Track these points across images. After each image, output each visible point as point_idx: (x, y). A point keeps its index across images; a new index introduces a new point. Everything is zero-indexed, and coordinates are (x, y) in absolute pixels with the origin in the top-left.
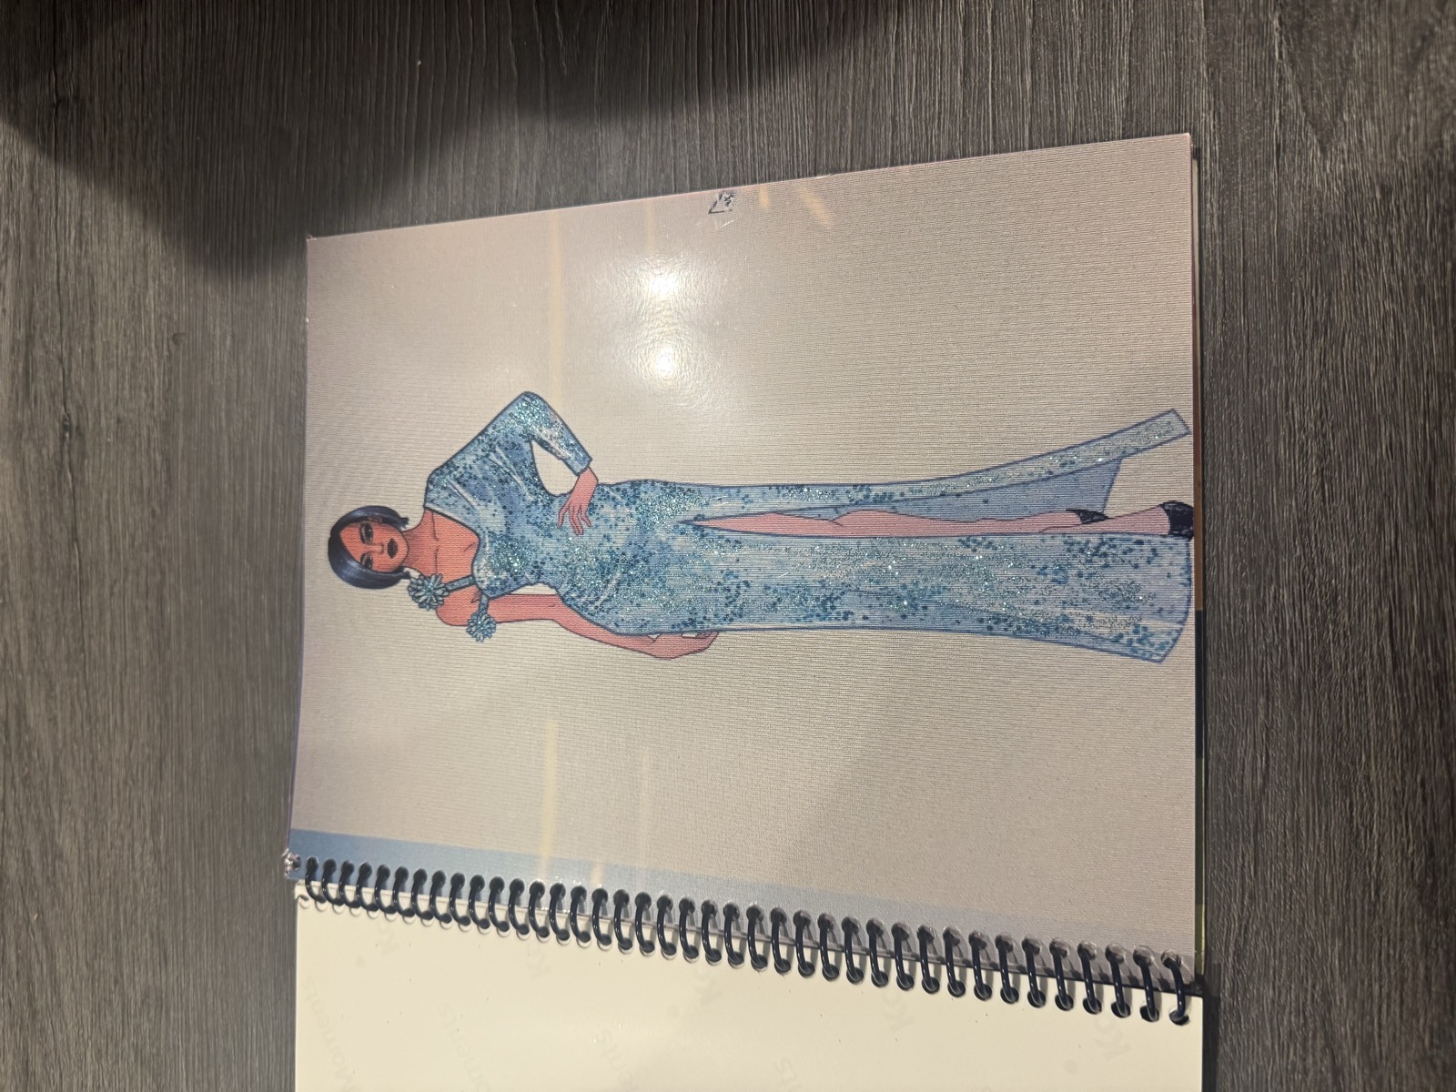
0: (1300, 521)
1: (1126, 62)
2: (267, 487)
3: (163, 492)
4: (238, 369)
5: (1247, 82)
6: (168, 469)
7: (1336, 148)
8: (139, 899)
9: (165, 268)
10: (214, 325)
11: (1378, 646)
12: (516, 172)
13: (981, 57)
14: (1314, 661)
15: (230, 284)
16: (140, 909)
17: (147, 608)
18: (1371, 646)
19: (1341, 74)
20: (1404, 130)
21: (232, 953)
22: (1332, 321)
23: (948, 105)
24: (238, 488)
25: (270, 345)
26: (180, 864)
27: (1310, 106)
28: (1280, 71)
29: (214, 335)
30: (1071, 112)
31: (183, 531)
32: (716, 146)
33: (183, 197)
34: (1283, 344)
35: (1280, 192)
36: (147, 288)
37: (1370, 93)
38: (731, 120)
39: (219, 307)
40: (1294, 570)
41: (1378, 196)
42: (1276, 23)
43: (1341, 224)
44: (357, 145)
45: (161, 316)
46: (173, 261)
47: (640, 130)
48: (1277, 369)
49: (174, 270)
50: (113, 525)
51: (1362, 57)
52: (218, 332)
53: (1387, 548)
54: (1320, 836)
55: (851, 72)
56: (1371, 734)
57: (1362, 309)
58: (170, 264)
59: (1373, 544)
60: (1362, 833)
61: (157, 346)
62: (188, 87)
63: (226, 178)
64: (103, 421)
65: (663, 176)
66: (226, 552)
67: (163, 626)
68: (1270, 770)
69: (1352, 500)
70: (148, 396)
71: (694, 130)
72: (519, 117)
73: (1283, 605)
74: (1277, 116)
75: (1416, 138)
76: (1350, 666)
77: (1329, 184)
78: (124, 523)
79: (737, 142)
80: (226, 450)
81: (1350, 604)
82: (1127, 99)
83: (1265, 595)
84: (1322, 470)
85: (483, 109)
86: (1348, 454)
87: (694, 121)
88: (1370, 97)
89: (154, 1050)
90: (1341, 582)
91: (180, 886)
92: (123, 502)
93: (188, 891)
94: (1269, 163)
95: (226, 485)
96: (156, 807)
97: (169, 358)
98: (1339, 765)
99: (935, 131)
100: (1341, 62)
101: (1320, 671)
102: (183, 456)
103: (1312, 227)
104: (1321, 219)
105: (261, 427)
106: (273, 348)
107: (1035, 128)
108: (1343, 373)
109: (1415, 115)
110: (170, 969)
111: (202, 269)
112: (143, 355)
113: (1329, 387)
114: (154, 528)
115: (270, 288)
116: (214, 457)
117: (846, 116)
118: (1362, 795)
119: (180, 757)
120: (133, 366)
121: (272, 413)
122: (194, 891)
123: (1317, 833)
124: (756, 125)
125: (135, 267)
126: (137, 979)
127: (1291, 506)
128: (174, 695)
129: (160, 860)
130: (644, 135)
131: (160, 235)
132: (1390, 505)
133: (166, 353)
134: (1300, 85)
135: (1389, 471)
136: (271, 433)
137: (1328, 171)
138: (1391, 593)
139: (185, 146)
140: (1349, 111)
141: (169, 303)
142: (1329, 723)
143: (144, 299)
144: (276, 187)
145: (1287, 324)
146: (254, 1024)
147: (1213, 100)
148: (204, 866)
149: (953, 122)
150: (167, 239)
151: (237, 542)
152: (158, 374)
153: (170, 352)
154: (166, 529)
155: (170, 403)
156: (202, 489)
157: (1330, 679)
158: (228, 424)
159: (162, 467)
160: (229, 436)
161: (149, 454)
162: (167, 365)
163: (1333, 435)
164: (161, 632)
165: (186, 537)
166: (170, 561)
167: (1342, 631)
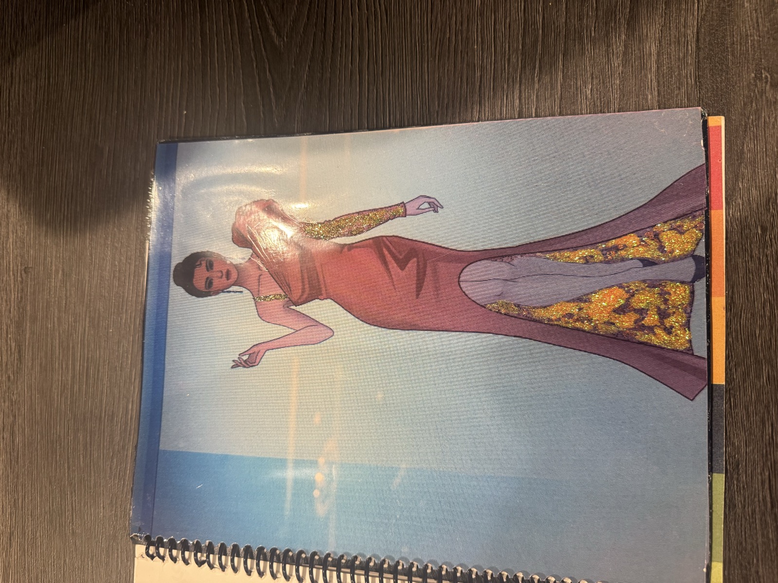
2: (83, 367)
3: (15, 365)
6: (19, 352)
9: (20, 226)
10: (51, 263)
11: (763, 495)
15: (62, 238)
17: (3, 438)
18: (759, 495)
22: (734, 303)
24: (64, 366)
25: (87, 278)
29: (51, 270)
31: (27, 391)
33: (33, 183)
36: (8, 237)
39: (54, 253)
43: (738, 247)
45: (17, 256)
46: (25, 222)
49: (26, 227)
52: (54, 268)
53: (767, 437)
56: (759, 547)
57: (751, 297)
58: (23, 224)
59: (760, 434)
61: (14, 275)
62: (38, 116)
63: (61, 173)
67: (13, 449)
69: (746, 409)
70: (7, 305)
76: (747, 506)
81: (746, 469)
86: (744, 381)
90: (741, 456)
97: (22, 282)
98: (741, 565)
102: (29, 343)
106: (89, 280)
108: (741, 334)
111: (44, 228)
112: (5, 279)
113: (733, 342)
114: (9, 388)
115: (88, 244)
116: (49, 345)
131: (17, 206)
132: (768, 412)
133: (19, 279)
135: (768, 393)
138: (769, 464)
139: (35, 151)
141: (22, 248)
142: (735, 540)
143: (6, 244)
144: (93, 182)
150: (22, 208)
151: (63, 399)
152: (14, 291)
153: (22, 278)
154: (17, 389)
155: (21, 310)
156: (41, 365)
157: (735, 514)
158: (59, 326)
159: (15, 349)
160: (59, 333)
161: (7, 341)
162: (20, 286)
163: (736, 370)
164: (12, 453)
165: (30, 394)
166: (19, 409)
167: (742, 485)
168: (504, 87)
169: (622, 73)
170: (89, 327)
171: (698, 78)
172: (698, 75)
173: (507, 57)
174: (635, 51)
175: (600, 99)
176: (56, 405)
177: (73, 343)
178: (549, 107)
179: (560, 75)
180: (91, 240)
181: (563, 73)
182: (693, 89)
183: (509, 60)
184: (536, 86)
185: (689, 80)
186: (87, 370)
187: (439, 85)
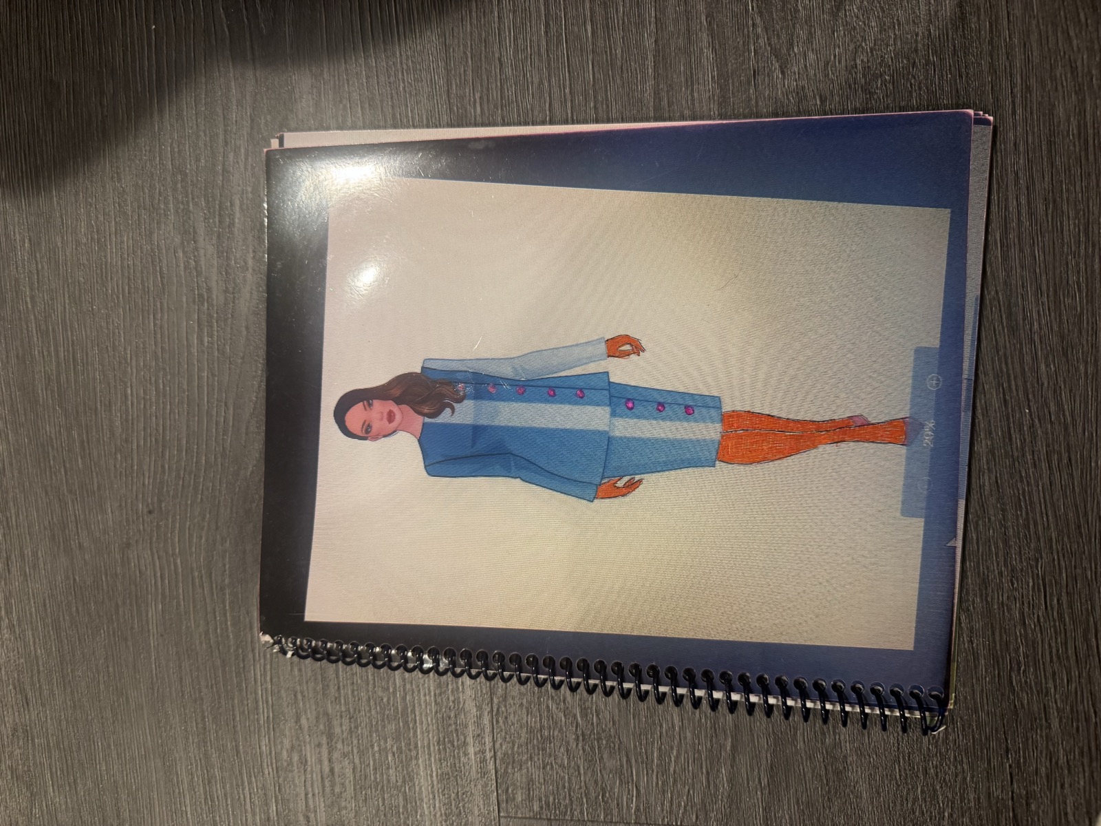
1: (653, 15)
5: (732, 27)
7: (791, 71)
12: (235, 107)
13: (556, 14)
19: (791, 20)
20: (832, 57)
21: (77, 692)
23: (536, 49)
26: (30, 633)
27: (773, 43)
28: (753, 19)
30: (619, 51)
32: (378, 83)
35: (757, 102)
37: (810, 33)
38: (387, 63)
41: (818, 103)
44: (112, 91)
47: (322, 74)
51: (804, 8)
55: (469, 26)
65: (341, 106)
71: (361, 71)
72: (233, 65)
74: (753, 51)
75: (840, 62)
77: (787, 96)
79: (392, 79)
82: (655, 41)
85: (205, 60)
87: (361, 66)
88: (811, 35)
89: (26, 769)
91: (32, 648)
93: (39, 651)
94: (749, 83)
95: (36, 353)
99: (529, 68)
100: (791, 12)
105: (59, 306)
107: (595, 64)
109: (839, 47)
110: (32, 709)
117: (467, 59)
119: (22, 555)
121: (67, 296)
124: (405, 67)
126: (6, 719)
128: (13, 512)
129: (14, 631)
130: (325, 76)
134: (766, 29)
136: (67, 310)
137: (787, 86)
140: (798, 46)
146: (99, 740)
147: (711, 40)
148: (49, 632)
149: (540, 60)
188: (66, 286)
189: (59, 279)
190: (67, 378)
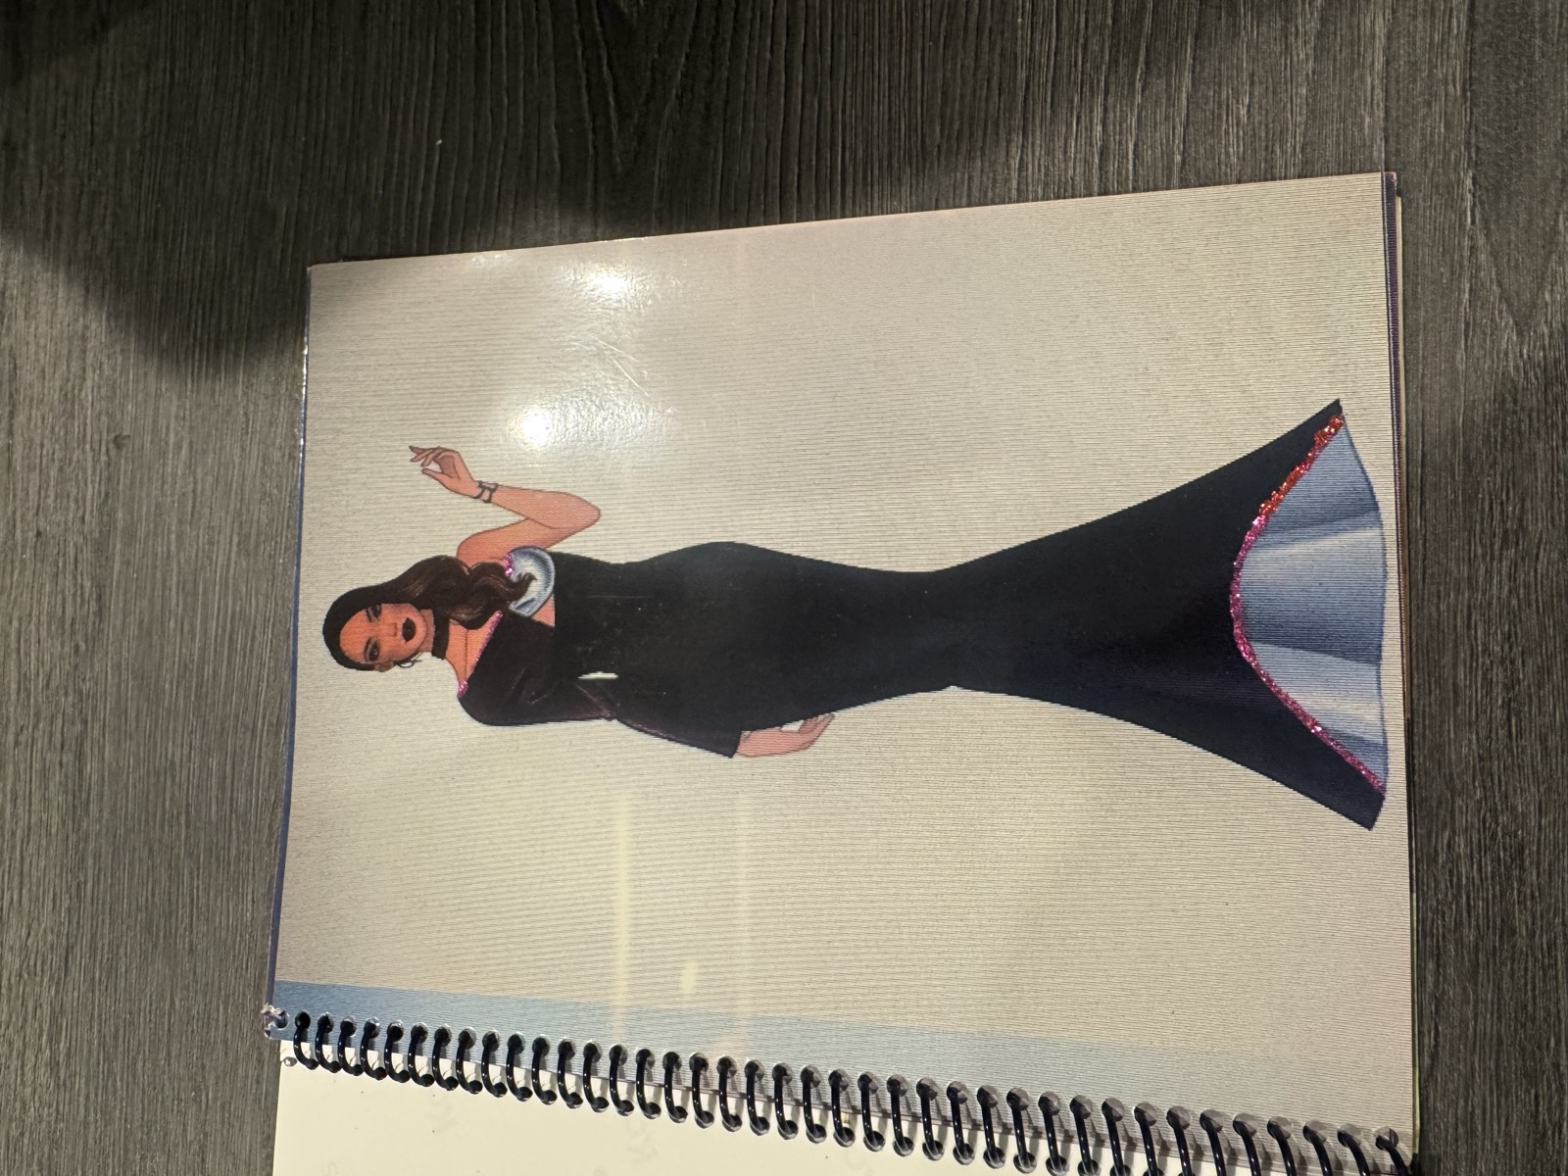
0: (1481, 759)
2: (224, 629)
3: (90, 624)
4: (195, 483)
6: (99, 598)
7: (1535, 332)
8: (28, 1121)
9: (109, 356)
10: (168, 429)
14: (1495, 922)
15: (189, 381)
16: (27, 1135)
17: (61, 764)
22: (1525, 530)
24: (186, 628)
25: (237, 460)
26: (83, 1081)
27: (1506, 281)
28: (1472, 238)
29: (167, 443)
31: (112, 675)
34: (1466, 553)
35: (1467, 376)
36: (84, 378)
39: (174, 409)
40: (1473, 816)
42: (1469, 182)
43: (1538, 418)
45: (100, 413)
46: (118, 348)
48: (1458, 582)
49: (120, 359)
50: (23, 659)
52: (172, 439)
54: (1499, 1131)
58: (115, 352)
60: (1550, 1133)
61: (93, 450)
63: (192, 255)
64: (18, 531)
66: (166, 705)
67: (81, 786)
68: (1439, 1048)
69: (1543, 739)
70: (78, 508)
73: (1459, 856)
74: (1467, 290)
76: (1538, 932)
77: (1525, 373)
78: (37, 659)
80: (175, 579)
81: (1539, 859)
83: (1437, 842)
84: (1510, 700)
90: (1528, 833)
92: (38, 631)
94: (1456, 343)
95: (172, 624)
96: (57, 1009)
97: (108, 465)
98: (1523, 1049)
101: (1501, 937)
102: (118, 582)
103: (1505, 420)
104: (1515, 412)
105: (221, 556)
106: (240, 464)
108: (1536, 591)
111: (156, 361)
112: (75, 459)
113: (1519, 606)
114: (76, 667)
115: (240, 391)
116: (159, 586)
118: (1549, 1088)
120: (61, 469)
121: (236, 540)
122: (99, 1115)
123: (1495, 1127)
125: (70, 351)
127: (1470, 740)
131: (104, 316)
133: (104, 458)
134: (1494, 254)
136: (233, 565)
137: (1525, 356)
139: (142, 213)
140: (1552, 291)
141: (111, 399)
142: (1511, 998)
143: (80, 390)
144: (255, 271)
145: (1471, 530)
150: (112, 322)
151: (181, 692)
152: (93, 482)
153: (109, 458)
154: (92, 670)
155: (105, 518)
156: (141, 623)
157: (1514, 947)
158: (178, 549)
159: (91, 595)
160: (179, 563)
161: (75, 577)
162: (105, 474)
163: (1523, 662)
164: (77, 794)
165: (116, 680)
166: (94, 709)
167: (1528, 891)
168: (1072, 101)
169: (1314, 73)
170: (238, 553)
171: (1469, 83)
172: (1471, 77)
173: (1081, 41)
174: (1341, 29)
175: (1267, 126)
176: (166, 702)
177: (205, 584)
178: (1161, 139)
179: (1187, 75)
180: (248, 385)
181: (1193, 72)
182: (1458, 106)
183: (1085, 47)
184: (1138, 99)
185: (1451, 87)
186: (231, 638)
187: (944, 94)
188: (236, 525)
189: (227, 513)
190: (214, 672)
